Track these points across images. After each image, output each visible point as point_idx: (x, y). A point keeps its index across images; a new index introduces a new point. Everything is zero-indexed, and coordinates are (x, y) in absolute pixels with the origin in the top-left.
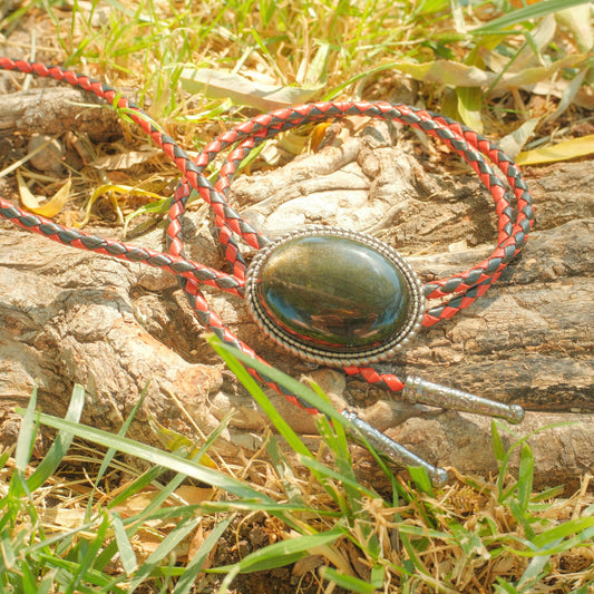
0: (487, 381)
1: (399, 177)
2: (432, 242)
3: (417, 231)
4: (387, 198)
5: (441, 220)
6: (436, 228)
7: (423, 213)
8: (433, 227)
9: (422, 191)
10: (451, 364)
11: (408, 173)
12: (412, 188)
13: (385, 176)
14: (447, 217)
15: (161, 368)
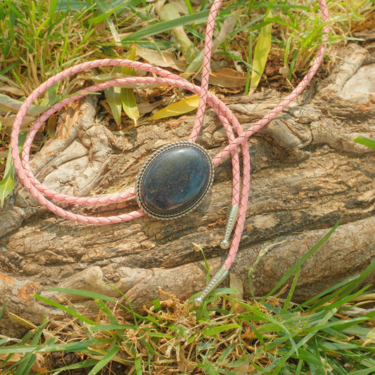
0: (170, 254)
1: (103, 146)
2: (127, 177)
3: (118, 173)
4: (99, 159)
5: (129, 164)
6: (128, 169)
7: (119, 161)
8: (126, 168)
9: (116, 150)
10: (151, 249)
11: (107, 142)
12: (111, 149)
13: (96, 147)
14: (132, 161)
15: (9, 290)
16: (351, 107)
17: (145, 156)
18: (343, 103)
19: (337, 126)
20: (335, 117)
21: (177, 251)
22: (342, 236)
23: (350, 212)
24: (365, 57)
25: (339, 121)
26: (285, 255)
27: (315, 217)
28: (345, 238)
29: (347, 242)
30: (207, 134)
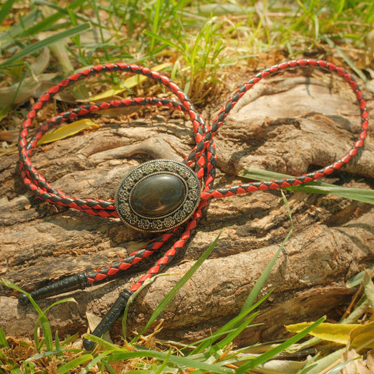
16: (244, 128)
17: (10, 179)
18: (234, 124)
19: (228, 147)
20: (227, 139)
21: (31, 278)
22: (232, 265)
23: (243, 240)
24: (265, 87)
25: (231, 143)
26: (162, 285)
27: (201, 244)
28: (235, 267)
29: (237, 272)
30: (81, 156)
